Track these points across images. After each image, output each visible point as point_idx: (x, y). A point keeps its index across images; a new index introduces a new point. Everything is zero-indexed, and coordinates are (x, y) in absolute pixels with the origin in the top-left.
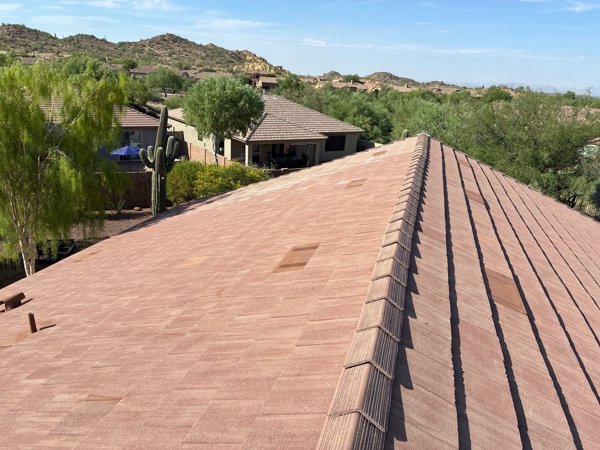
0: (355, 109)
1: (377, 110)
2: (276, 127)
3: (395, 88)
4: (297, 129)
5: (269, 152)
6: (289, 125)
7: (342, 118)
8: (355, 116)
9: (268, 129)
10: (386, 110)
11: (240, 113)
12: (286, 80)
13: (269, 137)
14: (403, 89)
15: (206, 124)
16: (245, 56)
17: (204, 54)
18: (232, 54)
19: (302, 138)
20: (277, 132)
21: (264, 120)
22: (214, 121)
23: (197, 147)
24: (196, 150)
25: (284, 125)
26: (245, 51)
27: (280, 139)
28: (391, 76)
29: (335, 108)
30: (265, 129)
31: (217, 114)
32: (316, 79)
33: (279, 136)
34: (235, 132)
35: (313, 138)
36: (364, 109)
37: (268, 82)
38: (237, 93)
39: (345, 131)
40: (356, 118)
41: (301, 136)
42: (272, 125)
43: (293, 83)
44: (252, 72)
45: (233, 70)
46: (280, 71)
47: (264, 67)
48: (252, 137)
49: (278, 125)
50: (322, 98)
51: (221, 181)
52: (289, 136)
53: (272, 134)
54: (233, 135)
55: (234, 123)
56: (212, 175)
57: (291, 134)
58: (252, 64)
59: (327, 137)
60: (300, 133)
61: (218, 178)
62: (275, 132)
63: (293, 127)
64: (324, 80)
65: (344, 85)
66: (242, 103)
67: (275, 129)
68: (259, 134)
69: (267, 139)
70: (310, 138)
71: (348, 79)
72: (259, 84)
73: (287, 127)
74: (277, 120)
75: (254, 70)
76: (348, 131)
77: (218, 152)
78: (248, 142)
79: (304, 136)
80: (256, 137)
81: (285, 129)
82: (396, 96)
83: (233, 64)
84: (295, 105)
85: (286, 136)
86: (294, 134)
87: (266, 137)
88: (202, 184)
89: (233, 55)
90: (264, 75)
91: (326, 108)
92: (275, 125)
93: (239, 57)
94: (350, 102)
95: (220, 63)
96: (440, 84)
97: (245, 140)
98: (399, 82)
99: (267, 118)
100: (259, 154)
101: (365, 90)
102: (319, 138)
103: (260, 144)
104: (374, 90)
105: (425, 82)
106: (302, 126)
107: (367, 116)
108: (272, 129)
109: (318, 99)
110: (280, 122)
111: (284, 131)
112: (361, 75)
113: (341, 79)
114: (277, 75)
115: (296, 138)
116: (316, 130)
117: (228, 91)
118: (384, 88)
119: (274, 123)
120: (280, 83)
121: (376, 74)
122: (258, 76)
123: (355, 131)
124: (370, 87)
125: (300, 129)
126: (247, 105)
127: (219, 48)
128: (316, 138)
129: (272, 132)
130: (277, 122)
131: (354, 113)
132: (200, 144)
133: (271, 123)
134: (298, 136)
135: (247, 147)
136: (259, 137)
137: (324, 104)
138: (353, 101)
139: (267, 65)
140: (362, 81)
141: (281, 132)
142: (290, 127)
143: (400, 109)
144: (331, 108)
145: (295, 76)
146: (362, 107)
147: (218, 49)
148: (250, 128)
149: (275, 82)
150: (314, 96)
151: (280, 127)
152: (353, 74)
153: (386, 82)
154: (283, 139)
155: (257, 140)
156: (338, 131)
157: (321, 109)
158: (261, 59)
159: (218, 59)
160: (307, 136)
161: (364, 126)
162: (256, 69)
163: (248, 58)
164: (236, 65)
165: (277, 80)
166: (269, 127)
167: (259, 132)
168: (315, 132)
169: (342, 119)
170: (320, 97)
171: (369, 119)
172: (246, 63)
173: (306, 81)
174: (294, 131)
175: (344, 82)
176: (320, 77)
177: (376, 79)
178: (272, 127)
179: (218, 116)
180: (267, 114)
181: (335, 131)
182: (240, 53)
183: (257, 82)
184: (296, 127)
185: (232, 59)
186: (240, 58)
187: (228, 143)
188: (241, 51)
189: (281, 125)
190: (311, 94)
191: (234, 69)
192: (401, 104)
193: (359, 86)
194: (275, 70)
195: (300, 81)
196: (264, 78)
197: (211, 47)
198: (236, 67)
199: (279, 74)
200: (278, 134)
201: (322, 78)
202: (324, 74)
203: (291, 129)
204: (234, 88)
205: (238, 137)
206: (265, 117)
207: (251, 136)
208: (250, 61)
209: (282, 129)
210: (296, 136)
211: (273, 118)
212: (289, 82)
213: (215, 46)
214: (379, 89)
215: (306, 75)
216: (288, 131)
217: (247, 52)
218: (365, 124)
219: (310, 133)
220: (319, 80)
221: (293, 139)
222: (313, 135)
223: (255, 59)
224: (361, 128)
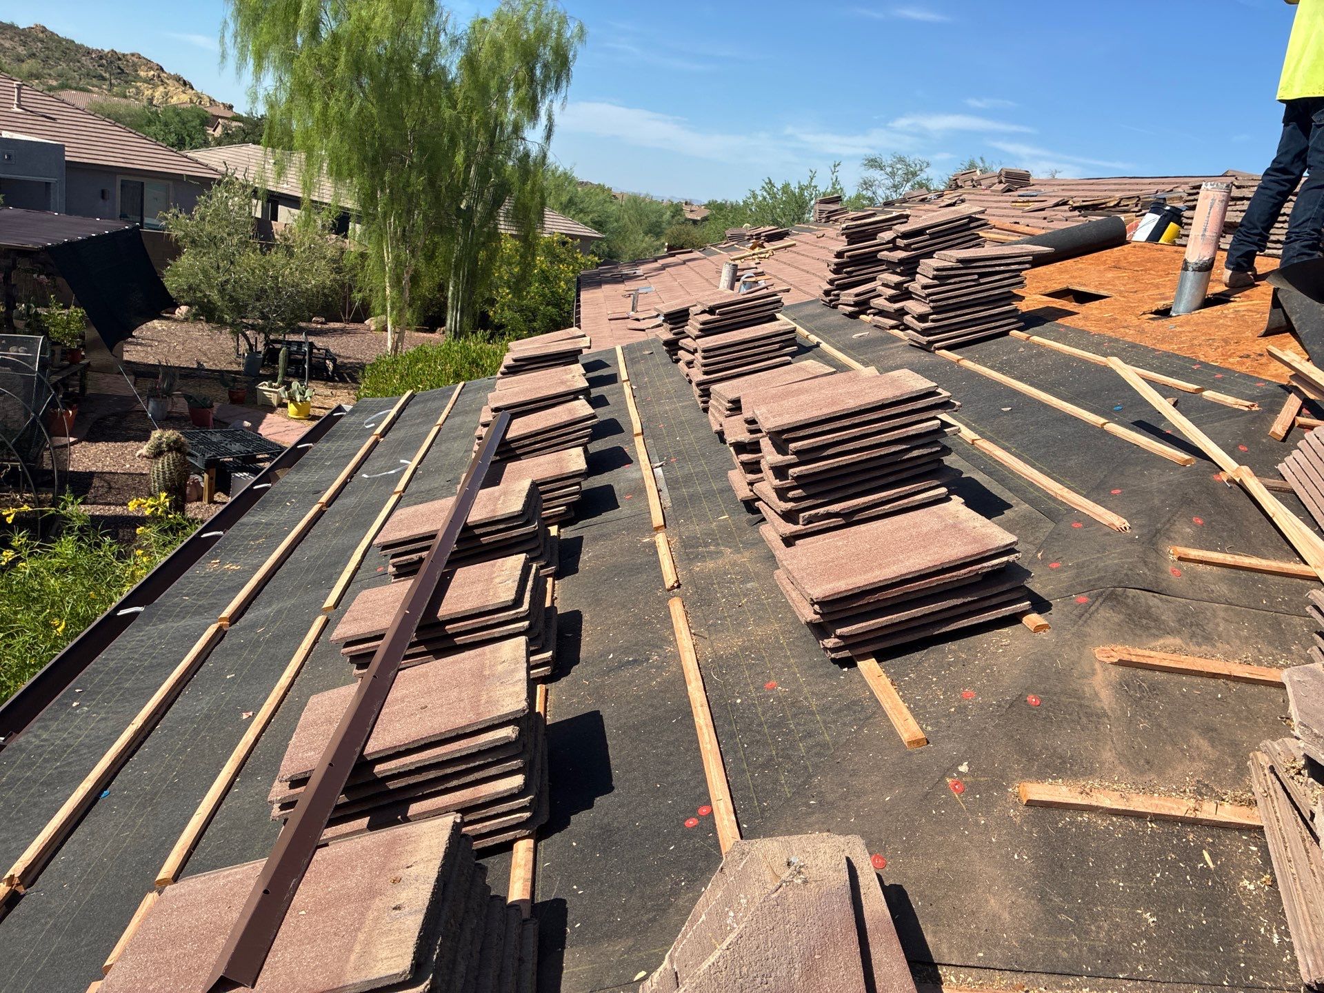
16: (135, 67)
17: (21, 50)
18: (100, 58)
26: (133, 55)
89: (104, 62)
93: (119, 68)
127: (63, 39)
147: (59, 43)
158: (178, 79)
163: (142, 74)
172: (141, 85)
182: (119, 59)
185: (102, 72)
186: (123, 72)
197: (41, 35)
213: (52, 33)
223: (161, 77)
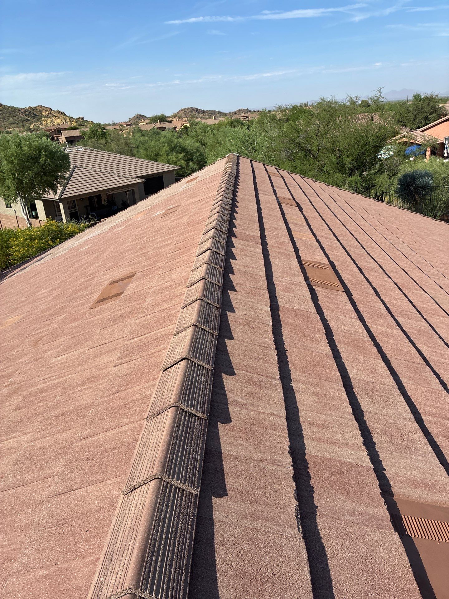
0: (166, 148)
1: (188, 146)
2: (87, 179)
3: (203, 121)
4: (110, 177)
5: (86, 207)
6: (101, 174)
7: (155, 158)
8: (167, 155)
9: (80, 183)
10: (198, 144)
11: (44, 169)
12: (90, 130)
13: (83, 190)
14: (212, 121)
15: (9, 187)
16: (40, 111)
18: (25, 111)
19: (118, 185)
20: (90, 183)
21: (73, 174)
22: (17, 183)
23: (6, 215)
24: (6, 219)
25: (96, 175)
26: (38, 106)
27: (94, 190)
28: (197, 111)
29: (146, 150)
30: (77, 183)
31: (18, 174)
32: (122, 125)
33: (93, 188)
34: (44, 190)
35: (129, 183)
36: (176, 146)
37: (71, 135)
38: (35, 150)
39: (161, 171)
40: (169, 157)
41: (117, 183)
42: (83, 177)
43: (98, 133)
44: (52, 128)
45: (30, 129)
46: (81, 122)
47: (63, 120)
48: (65, 193)
49: (90, 176)
50: (130, 142)
51: (38, 243)
52: (104, 186)
53: (86, 187)
54: (42, 194)
55: (40, 182)
56: (26, 239)
57: (106, 183)
58: (49, 120)
59: (143, 180)
60: (115, 181)
61: (34, 241)
62: (88, 184)
63: (106, 175)
64: (131, 125)
65: (151, 126)
66: (42, 159)
67: (87, 181)
68: (71, 189)
69: (81, 193)
70: (126, 184)
71: (154, 120)
72: (63, 139)
73: (99, 177)
74: (88, 172)
75: (54, 125)
76: (164, 171)
77: (31, 216)
78: (61, 200)
79: (119, 183)
80: (68, 193)
81: (98, 179)
82: (206, 129)
83: (29, 122)
84: (104, 154)
85: (100, 186)
86: (108, 182)
87: (79, 191)
88: (19, 250)
89: (27, 113)
90: (66, 129)
91: (137, 151)
92: (87, 177)
93: (34, 114)
94: (160, 141)
95: (14, 123)
96: (246, 111)
97: (57, 198)
98: (206, 115)
99: (77, 171)
100: (76, 210)
101: (175, 128)
102: (135, 182)
103: (75, 199)
104: (182, 127)
105: (232, 111)
106: (116, 173)
107: (180, 153)
108: (84, 182)
109: (127, 144)
110: (91, 173)
111: (98, 182)
112: (168, 114)
113: (148, 121)
114: (79, 127)
115: (112, 187)
116: (131, 174)
117: (25, 148)
118: (192, 123)
119: (85, 174)
120: (84, 134)
121: (182, 110)
122: (59, 131)
123: (171, 169)
124: (179, 124)
125: (114, 176)
126: (49, 160)
127: (9, 107)
128: (132, 183)
129: (84, 184)
130: (88, 174)
131: (166, 152)
132: (9, 212)
133: (81, 175)
134: (114, 184)
135: (61, 205)
136: (72, 192)
137: (134, 147)
138: (162, 140)
139: (67, 118)
140: (169, 119)
141: (95, 182)
142: (102, 176)
143: (211, 141)
144: (142, 151)
145: (99, 125)
146: (173, 145)
147: (8, 109)
148: (59, 183)
149: (79, 134)
150: (122, 141)
151: (92, 178)
152: (159, 114)
153: (193, 117)
154: (98, 190)
155: (70, 195)
156: (153, 172)
157: (133, 154)
158: (59, 112)
159: (11, 120)
160: (122, 182)
161: (178, 163)
162: (55, 123)
163: (44, 114)
164: (32, 122)
165: (80, 131)
166: (80, 180)
167: (70, 187)
168: (130, 177)
169: (156, 160)
170: (129, 141)
171: (182, 155)
172: (43, 119)
173: (112, 128)
174: (108, 180)
175: (151, 123)
176: (126, 122)
177: (183, 115)
178: (84, 179)
179: (21, 177)
180: (75, 167)
181: (151, 173)
182: (33, 110)
183: (60, 138)
184: (109, 175)
185: (26, 117)
186: (36, 115)
187: (39, 205)
188: (35, 107)
189: (93, 175)
190: (118, 140)
191: (31, 127)
192: (212, 136)
193: (167, 125)
194: (76, 122)
195: (105, 129)
196: (66, 131)
197: (0, 108)
198: (33, 125)
199: (81, 125)
200: (92, 185)
201: (128, 124)
202: (130, 119)
203: (104, 178)
204: (30, 143)
205: (49, 196)
206: (74, 171)
207: (63, 193)
208: (47, 117)
209: (95, 180)
210: (111, 184)
211: (83, 170)
212: (93, 131)
213: (5, 106)
214: (188, 125)
215: (111, 123)
216: (101, 181)
217: (41, 106)
218: (179, 161)
219: (125, 179)
220: (125, 126)
221: (109, 187)
222: (129, 180)
223: (52, 113)
224: (176, 165)
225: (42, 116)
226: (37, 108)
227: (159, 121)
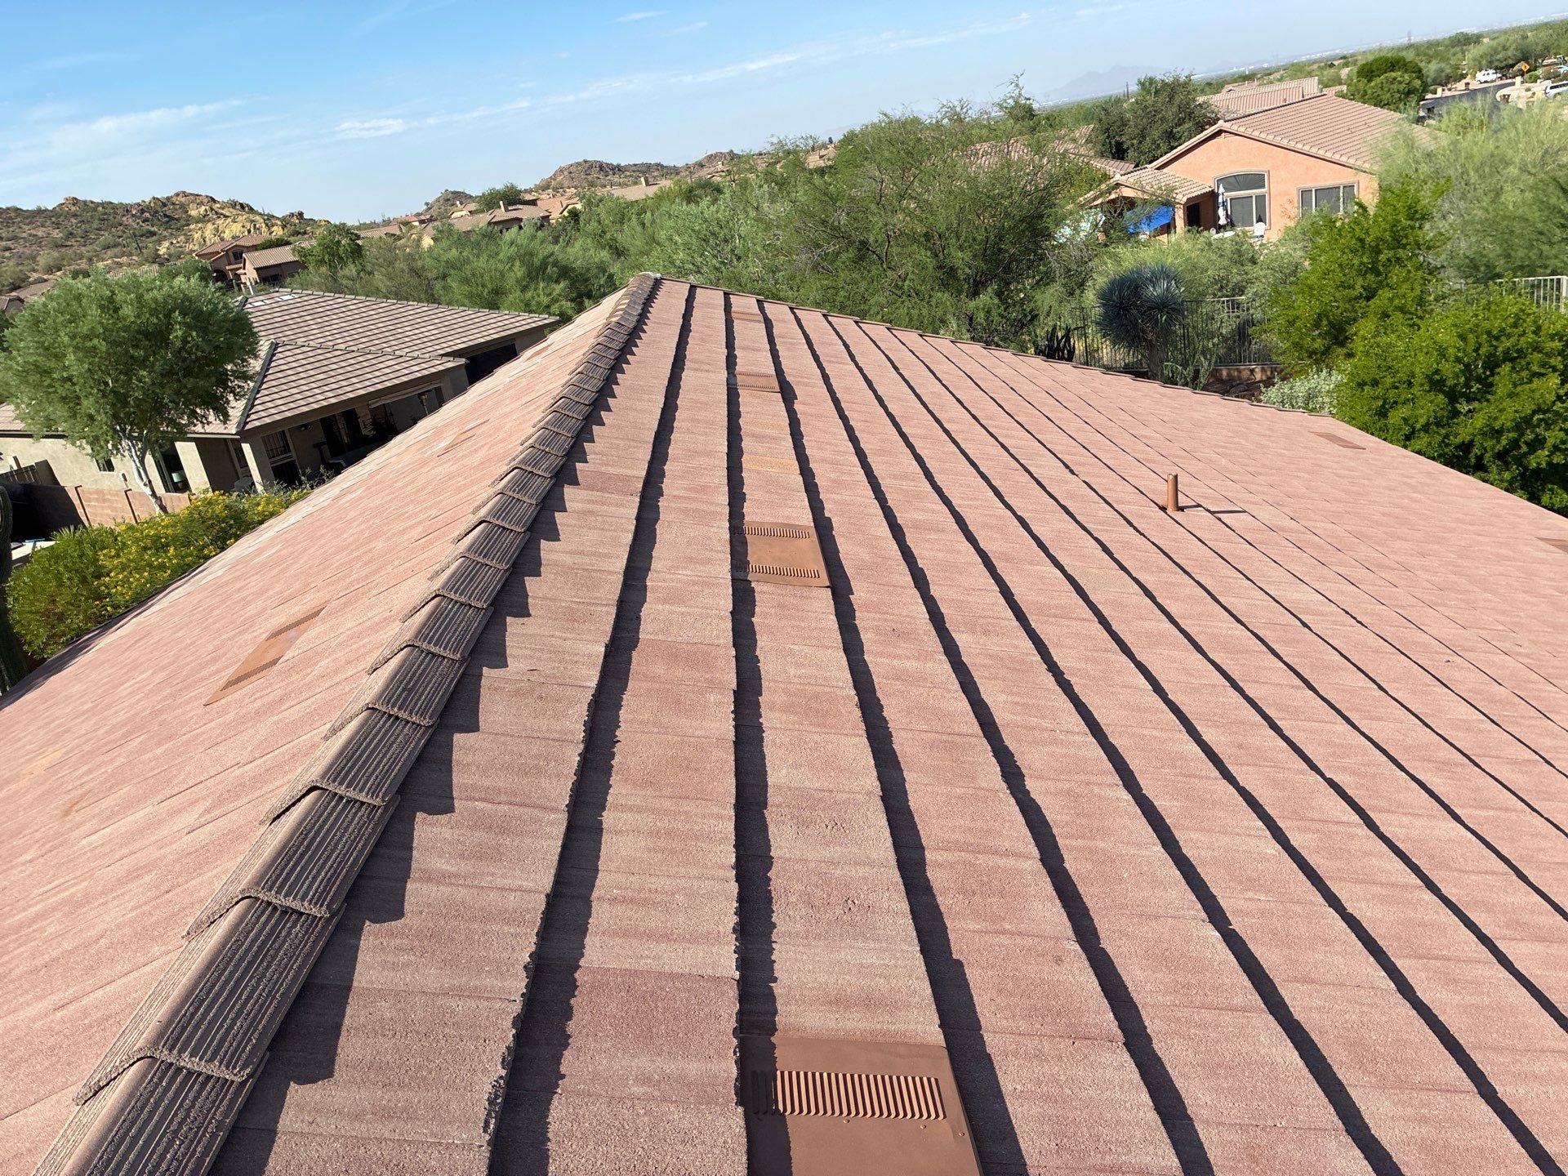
0: (519, 271)
1: (576, 259)
2: (312, 373)
3: (617, 192)
4: (374, 362)
5: (318, 446)
6: (349, 356)
7: (492, 301)
8: (524, 289)
9: (293, 384)
10: (604, 255)
12: (319, 245)
13: (302, 402)
14: (638, 192)
16: (184, 208)
17: (57, 234)
18: (143, 211)
19: (397, 382)
20: (319, 384)
21: (273, 364)
23: (98, 492)
24: (97, 500)
25: (334, 360)
27: (333, 401)
28: (602, 167)
29: (466, 281)
30: (284, 387)
32: (406, 223)
33: (330, 394)
34: (193, 414)
35: (426, 372)
36: (544, 265)
37: (272, 262)
39: (509, 332)
40: (529, 295)
41: (392, 376)
42: (300, 369)
43: (341, 249)
44: (218, 248)
45: (159, 256)
46: (298, 224)
47: (248, 225)
48: (253, 417)
49: (317, 365)
50: (423, 267)
52: (358, 386)
53: (309, 394)
57: (362, 378)
58: (210, 226)
59: (463, 361)
60: (387, 371)
62: (314, 385)
63: (361, 359)
64: (431, 220)
65: (484, 218)
66: (178, 331)
67: (312, 379)
68: (270, 405)
69: (297, 412)
70: (418, 375)
71: (490, 201)
72: (249, 275)
73: (343, 364)
74: (311, 354)
75: (222, 239)
76: (515, 331)
77: (171, 487)
78: (245, 434)
79: (399, 374)
80: (263, 414)
81: (341, 371)
82: (622, 212)
83: (154, 238)
84: (353, 304)
85: (349, 389)
86: (369, 376)
87: (293, 406)
89: (148, 215)
90: (255, 248)
91: (444, 288)
92: (309, 367)
94: (501, 255)
95: (116, 245)
96: (728, 158)
98: (626, 177)
99: (281, 356)
100: (291, 456)
101: (546, 218)
102: (441, 368)
103: (286, 429)
104: (566, 213)
105: (692, 161)
106: (388, 350)
107: (557, 282)
108: (303, 382)
109: (416, 273)
110: (321, 357)
111: (341, 378)
113: (473, 206)
114: (292, 239)
115: (380, 387)
116: (430, 349)
118: (589, 200)
119: (304, 362)
120: (305, 256)
121: (561, 171)
122: (237, 254)
123: (534, 325)
124: (555, 208)
125: (381, 359)
127: (98, 205)
128: (433, 370)
130: (312, 360)
131: (518, 281)
132: (110, 481)
133: (294, 365)
134: (384, 378)
135: (246, 448)
136: (273, 411)
137: (437, 278)
138: (506, 252)
139: (257, 218)
140: (528, 197)
141: (332, 380)
142: (352, 361)
143: (638, 243)
144: (454, 285)
145: (342, 229)
146: (536, 261)
147: (95, 210)
149: (291, 258)
150: (401, 265)
151: (325, 369)
152: (500, 186)
153: (592, 185)
155: (268, 420)
156: (489, 338)
157: (432, 295)
158: (234, 204)
159: (106, 237)
160: (406, 371)
161: (555, 308)
162: (227, 235)
163: (193, 213)
164: (165, 238)
165: (294, 250)
166: (293, 378)
167: (267, 399)
168: (427, 356)
169: (493, 306)
170: (420, 263)
171: (562, 285)
172: (192, 227)
173: (376, 234)
174: (368, 370)
175: (483, 211)
176: (418, 215)
177: (566, 183)
178: (303, 375)
180: (274, 347)
181: (482, 340)
183: (241, 271)
184: (369, 356)
185: (147, 227)
186: (171, 218)
187: (188, 453)
188: (168, 199)
189: (325, 362)
190: (391, 263)
191: (162, 251)
192: (639, 229)
193: (525, 213)
194: (284, 227)
195: (358, 237)
196: (257, 253)
197: (73, 208)
198: (166, 244)
199: (298, 233)
200: (326, 388)
201: (423, 218)
202: (427, 204)
203: (357, 366)
205: (209, 429)
206: (274, 355)
207: (248, 416)
208: (204, 219)
209: (332, 373)
210: (376, 380)
211: (298, 351)
212: (329, 247)
213: (85, 202)
214: (579, 206)
215: (379, 220)
216: (350, 375)
217: (185, 194)
218: (557, 301)
219: (413, 363)
220: (417, 224)
221: (371, 389)
222: (424, 366)
223: (214, 209)
224: (550, 314)
225: (189, 220)
226: (174, 199)
227: (501, 203)
